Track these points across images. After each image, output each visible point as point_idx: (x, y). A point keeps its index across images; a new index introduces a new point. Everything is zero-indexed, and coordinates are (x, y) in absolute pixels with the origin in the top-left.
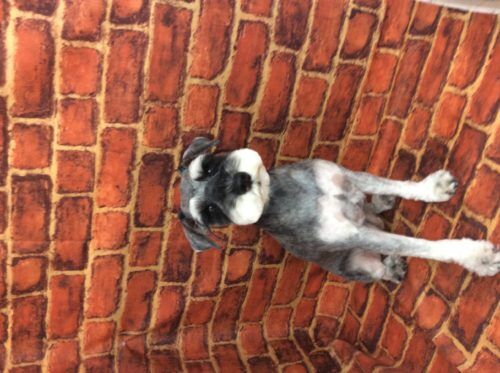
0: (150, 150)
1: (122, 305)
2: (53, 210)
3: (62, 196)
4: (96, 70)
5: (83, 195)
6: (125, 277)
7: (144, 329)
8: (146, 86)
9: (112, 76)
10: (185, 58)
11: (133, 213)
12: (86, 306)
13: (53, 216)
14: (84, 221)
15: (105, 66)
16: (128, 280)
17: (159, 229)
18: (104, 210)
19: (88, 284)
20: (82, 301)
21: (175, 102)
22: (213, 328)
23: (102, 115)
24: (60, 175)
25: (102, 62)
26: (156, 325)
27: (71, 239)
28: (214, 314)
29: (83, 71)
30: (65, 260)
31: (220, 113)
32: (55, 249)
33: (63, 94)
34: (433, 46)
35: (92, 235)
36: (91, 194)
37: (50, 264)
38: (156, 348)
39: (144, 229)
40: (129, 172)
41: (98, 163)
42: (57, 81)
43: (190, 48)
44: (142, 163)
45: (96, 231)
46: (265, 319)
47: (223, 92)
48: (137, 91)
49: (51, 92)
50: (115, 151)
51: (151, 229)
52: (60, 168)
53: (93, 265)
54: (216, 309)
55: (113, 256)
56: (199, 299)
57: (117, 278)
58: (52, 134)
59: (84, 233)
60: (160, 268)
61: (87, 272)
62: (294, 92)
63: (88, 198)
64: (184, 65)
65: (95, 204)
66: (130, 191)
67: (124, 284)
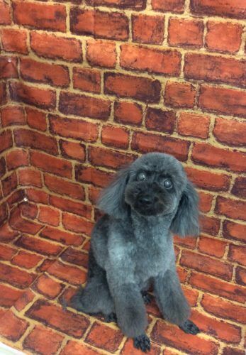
0: (163, 87)
1: (42, 60)
2: (118, 10)
3: (130, 18)
4: (224, 50)
5: (131, 34)
6: (65, 64)
7: (22, 77)
8: (211, 85)
9: (219, 60)
10: (229, 115)
11: (115, 71)
12: (40, 32)
13: (114, 10)
14: (109, 33)
15: (227, 56)
16: (62, 66)
17: (102, 91)
18: (118, 50)
19: (59, 34)
20: (45, 29)
21: (198, 106)
22: (25, 130)
23: (191, 51)
24: (146, 17)
25: (230, 54)
26: (26, 86)
27: (95, 23)
28: (36, 130)
29: (224, 39)
30: (78, 17)
31: (188, 139)
32: (87, 10)
33: (207, 23)
34: (229, 283)
35: (99, 40)
36: (130, 40)
37: (75, 6)
38: (8, 86)
39: (102, 80)
40: (147, 70)
41: (155, 47)
42: (217, 20)
43: (236, 118)
44: (153, 80)
45: (101, 43)
46: (32, 168)
47: (204, 141)
48: (208, 78)
49: (210, 14)
50: (163, 60)
51: (102, 85)
52: (151, 18)
53: (74, 39)
54: (39, 132)
55: (82, 55)
56: (47, 119)
57: (64, 58)
58: (177, 13)
59: (100, 33)
60: (71, 90)
61: (69, 34)
62: (202, 191)
63: (128, 38)
64: (225, 114)
65: (123, 43)
66: (132, 70)
67: (58, 62)
